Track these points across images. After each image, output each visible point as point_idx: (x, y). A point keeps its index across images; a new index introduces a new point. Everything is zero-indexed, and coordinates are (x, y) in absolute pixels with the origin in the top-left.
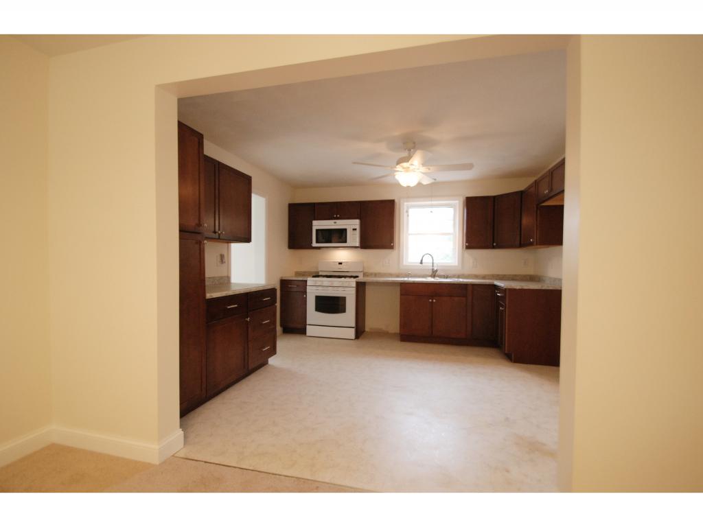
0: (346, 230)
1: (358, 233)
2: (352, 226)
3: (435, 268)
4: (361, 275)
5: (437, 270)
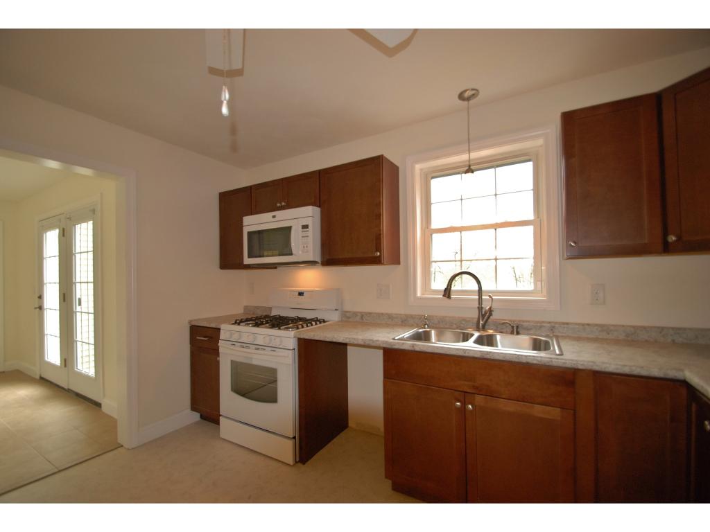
0: (289, 228)
1: (311, 233)
2: (301, 220)
3: (486, 306)
4: (334, 317)
5: (491, 310)
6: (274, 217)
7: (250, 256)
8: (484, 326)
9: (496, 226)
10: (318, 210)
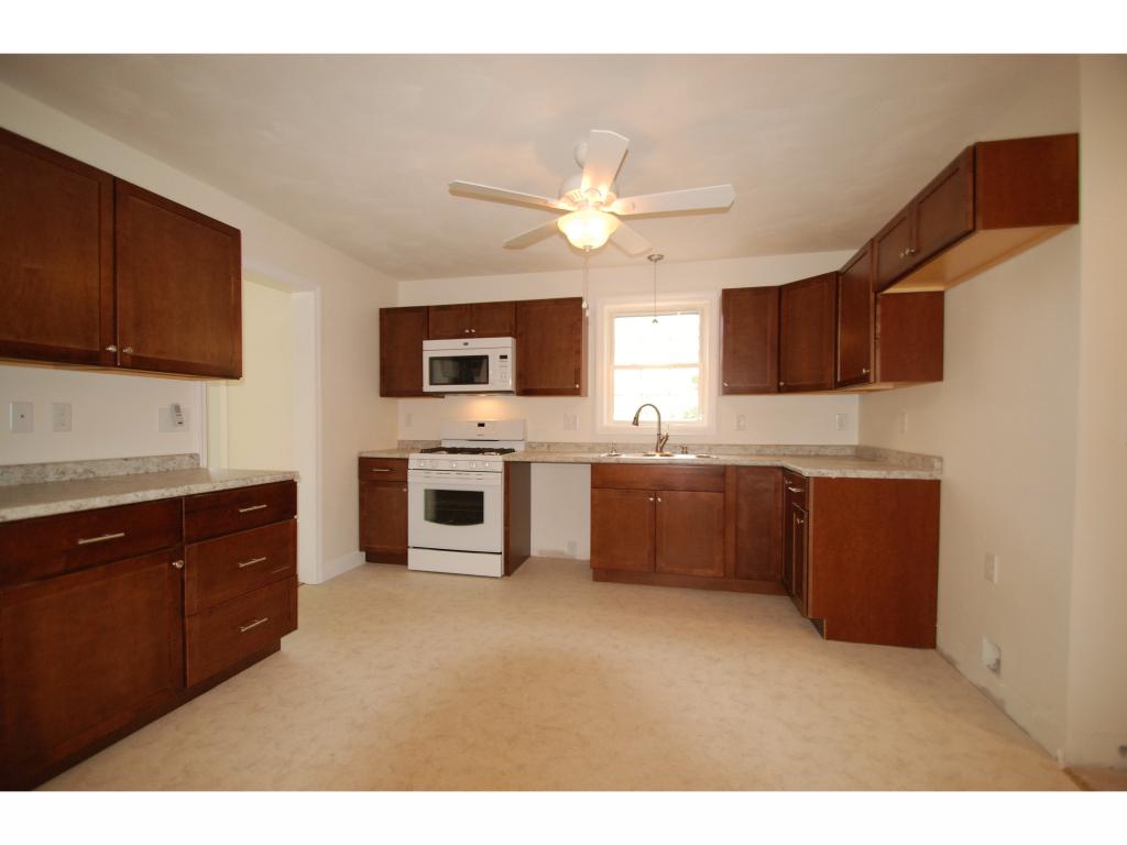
0: (487, 357)
1: (510, 363)
2: (499, 350)
4: (519, 448)
5: (667, 436)
6: (466, 344)
7: (431, 383)
8: (661, 448)
10: (513, 341)
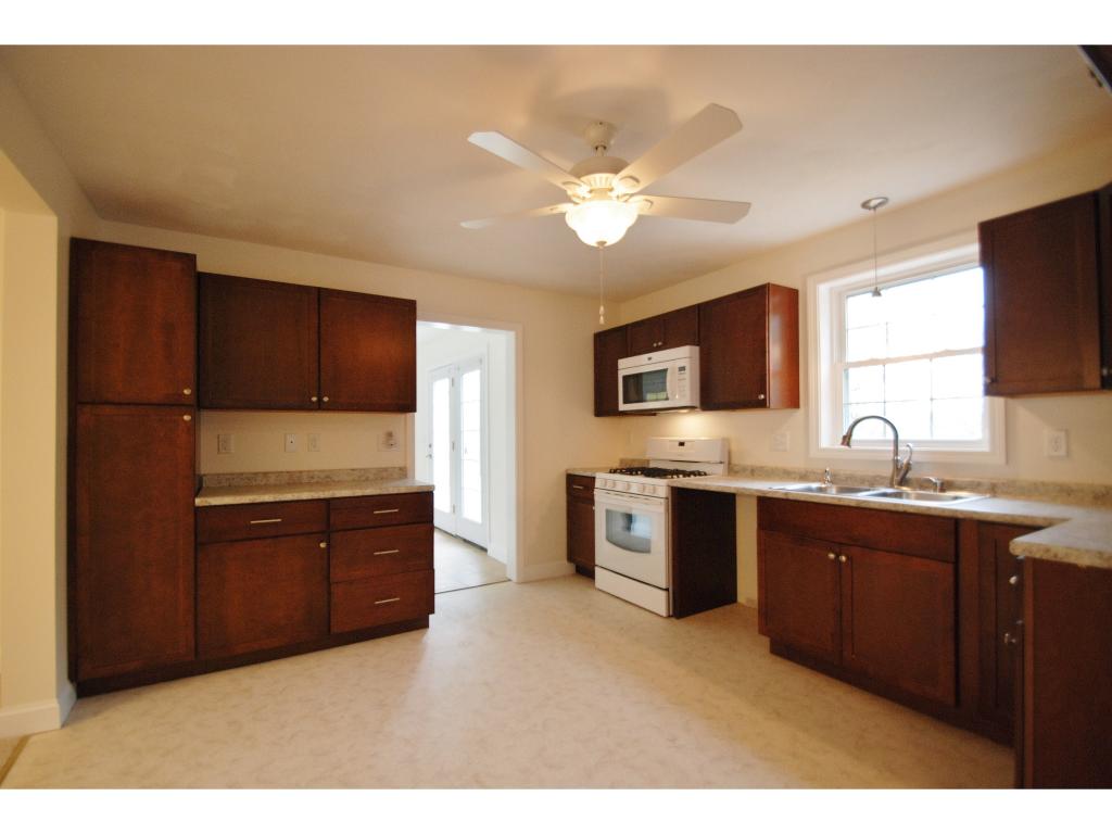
0: (664, 371)
1: (688, 375)
2: (678, 363)
3: (903, 459)
4: (717, 471)
5: (908, 464)
6: (650, 359)
7: (626, 401)
9: (931, 357)
10: (696, 349)
